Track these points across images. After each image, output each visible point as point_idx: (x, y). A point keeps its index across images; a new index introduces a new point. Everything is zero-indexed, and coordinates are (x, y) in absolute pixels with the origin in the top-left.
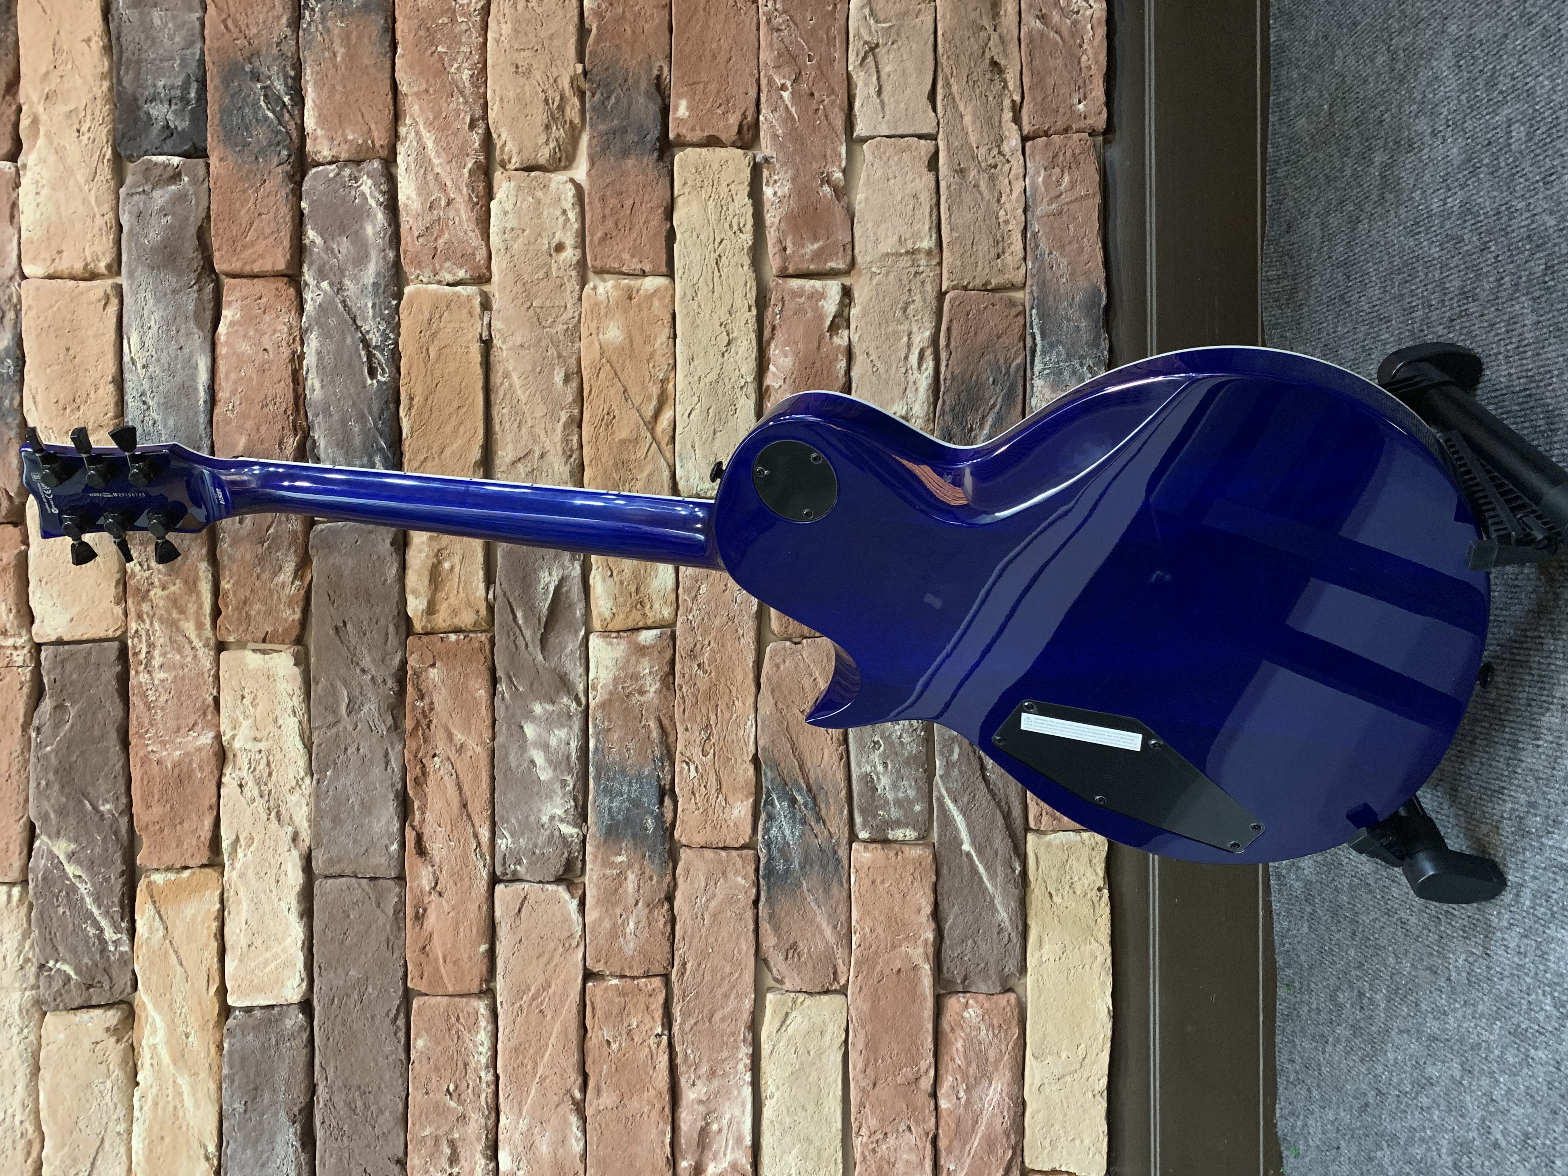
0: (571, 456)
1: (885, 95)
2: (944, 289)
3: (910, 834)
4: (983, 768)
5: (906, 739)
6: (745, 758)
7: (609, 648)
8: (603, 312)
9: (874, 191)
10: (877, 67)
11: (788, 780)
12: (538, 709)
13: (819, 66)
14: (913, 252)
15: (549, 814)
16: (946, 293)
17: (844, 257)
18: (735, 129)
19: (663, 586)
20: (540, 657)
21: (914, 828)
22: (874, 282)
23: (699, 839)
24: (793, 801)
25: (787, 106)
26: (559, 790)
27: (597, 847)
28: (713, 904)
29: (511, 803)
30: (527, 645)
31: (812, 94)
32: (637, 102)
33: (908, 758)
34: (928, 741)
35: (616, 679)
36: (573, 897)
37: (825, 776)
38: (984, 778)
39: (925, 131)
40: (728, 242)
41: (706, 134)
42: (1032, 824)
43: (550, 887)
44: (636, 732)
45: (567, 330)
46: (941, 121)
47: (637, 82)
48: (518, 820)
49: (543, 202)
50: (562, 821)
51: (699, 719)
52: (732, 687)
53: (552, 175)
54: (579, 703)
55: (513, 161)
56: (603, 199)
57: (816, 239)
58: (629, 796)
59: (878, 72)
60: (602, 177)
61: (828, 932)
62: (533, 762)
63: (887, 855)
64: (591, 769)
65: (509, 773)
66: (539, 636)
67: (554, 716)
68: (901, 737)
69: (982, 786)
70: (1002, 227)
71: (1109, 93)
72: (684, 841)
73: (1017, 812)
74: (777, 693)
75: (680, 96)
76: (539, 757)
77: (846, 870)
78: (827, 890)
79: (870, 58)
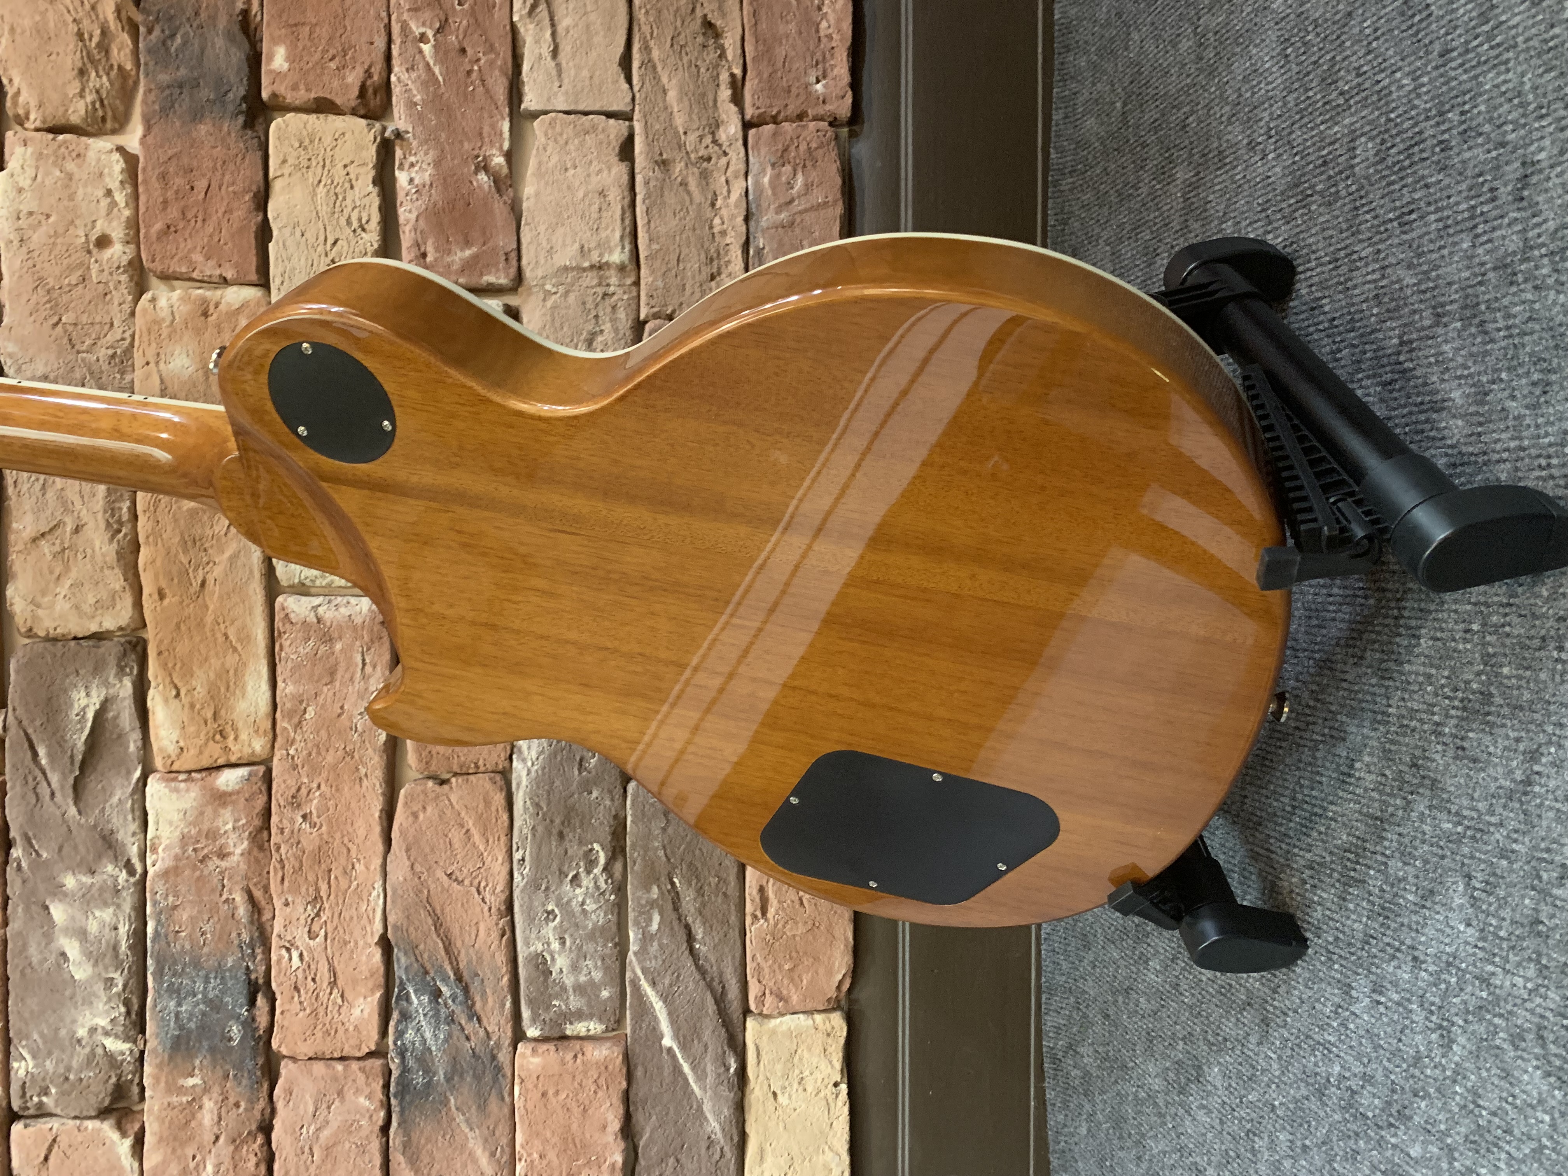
0: (119, 531)
1: (563, 57)
2: (642, 316)
3: (595, 1027)
4: (690, 938)
5: (590, 906)
6: (369, 940)
7: (174, 796)
8: (165, 332)
9: (547, 183)
10: (552, 19)
11: (428, 966)
12: (70, 882)
13: (473, 12)
14: (600, 267)
15: (88, 1025)
16: (645, 322)
17: (506, 269)
18: (356, 92)
19: (252, 709)
20: (73, 811)
21: (600, 1020)
22: (549, 304)
23: (305, 1049)
24: (438, 993)
25: (428, 64)
26: (102, 993)
27: (160, 1066)
28: (325, 1134)
29: (32, 1012)
30: (53, 794)
31: (463, 51)
32: (213, 44)
33: (594, 929)
34: (620, 908)
35: (184, 839)
36: (124, 1134)
37: (480, 959)
38: (692, 950)
39: (615, 108)
40: (345, 243)
41: (313, 95)
42: (753, 1007)
43: (90, 1124)
44: (214, 910)
45: (113, 356)
46: (637, 96)
47: (213, 18)
48: (42, 1035)
49: (76, 177)
50: (107, 1034)
51: (303, 890)
52: (350, 845)
53: (91, 141)
54: (131, 872)
55: (32, 117)
56: (163, 176)
57: (467, 243)
58: (205, 995)
59: (553, 25)
60: (162, 146)
61: (484, 1160)
62: (63, 954)
63: (562, 1060)
64: (149, 961)
65: (28, 971)
66: (71, 781)
67: (94, 890)
68: (583, 903)
69: (689, 963)
70: (718, 238)
71: (856, 70)
72: (284, 1051)
73: (733, 992)
74: (413, 852)
75: (275, 41)
76: (72, 949)
77: (509, 1080)
78: (482, 1107)
79: (543, 7)
